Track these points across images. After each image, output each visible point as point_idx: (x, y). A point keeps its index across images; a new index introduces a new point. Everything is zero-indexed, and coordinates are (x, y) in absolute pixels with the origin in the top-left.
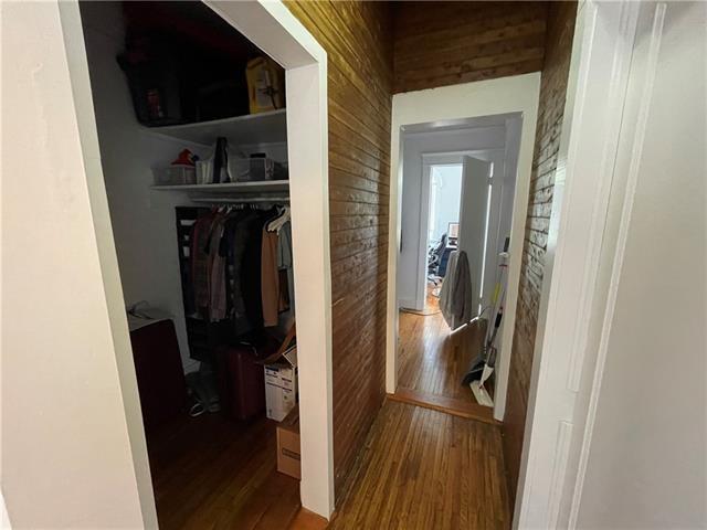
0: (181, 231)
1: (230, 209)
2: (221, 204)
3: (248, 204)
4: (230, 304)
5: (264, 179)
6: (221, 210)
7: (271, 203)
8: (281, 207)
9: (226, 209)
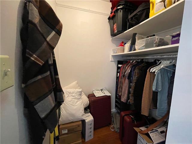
0: (118, 68)
1: (134, 61)
2: (131, 59)
3: (142, 59)
4: (128, 98)
5: (153, 47)
6: (131, 61)
7: (153, 59)
8: (159, 61)
9: (133, 61)
